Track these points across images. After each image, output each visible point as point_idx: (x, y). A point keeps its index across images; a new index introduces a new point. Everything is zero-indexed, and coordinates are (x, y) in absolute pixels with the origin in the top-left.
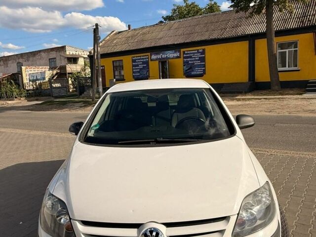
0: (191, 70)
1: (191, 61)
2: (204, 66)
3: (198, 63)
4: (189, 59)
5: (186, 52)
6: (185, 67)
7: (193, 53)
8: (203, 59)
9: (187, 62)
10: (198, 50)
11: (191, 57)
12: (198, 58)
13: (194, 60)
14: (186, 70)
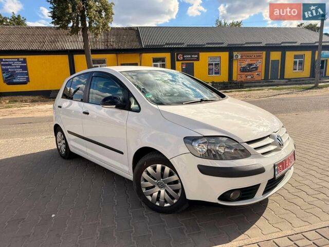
0: (12, 78)
1: (11, 69)
2: (27, 74)
3: (19, 71)
4: (8, 67)
5: (4, 60)
6: (4, 74)
7: (13, 61)
8: (25, 68)
9: (7, 70)
10: (18, 59)
11: (10, 65)
12: (19, 67)
13: (15, 68)
14: (6, 78)
